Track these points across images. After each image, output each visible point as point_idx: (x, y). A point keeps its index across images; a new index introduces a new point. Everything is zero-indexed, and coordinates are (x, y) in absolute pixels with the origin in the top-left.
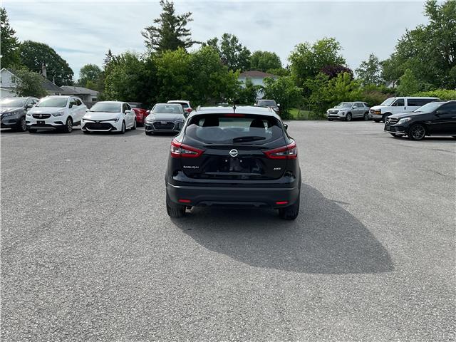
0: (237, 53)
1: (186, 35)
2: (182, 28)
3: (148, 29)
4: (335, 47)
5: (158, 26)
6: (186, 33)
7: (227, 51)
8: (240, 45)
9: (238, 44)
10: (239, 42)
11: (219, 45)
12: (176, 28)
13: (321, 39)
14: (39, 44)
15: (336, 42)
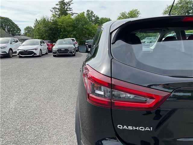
0: (93, 18)
1: (70, 10)
2: (68, 7)
3: (53, 8)
4: (138, 14)
5: (58, 7)
6: (70, 9)
7: (89, 17)
8: (95, 15)
9: (93, 14)
10: (94, 14)
11: (85, 15)
12: (66, 7)
13: (131, 10)
14: (5, 18)
15: (138, 11)
